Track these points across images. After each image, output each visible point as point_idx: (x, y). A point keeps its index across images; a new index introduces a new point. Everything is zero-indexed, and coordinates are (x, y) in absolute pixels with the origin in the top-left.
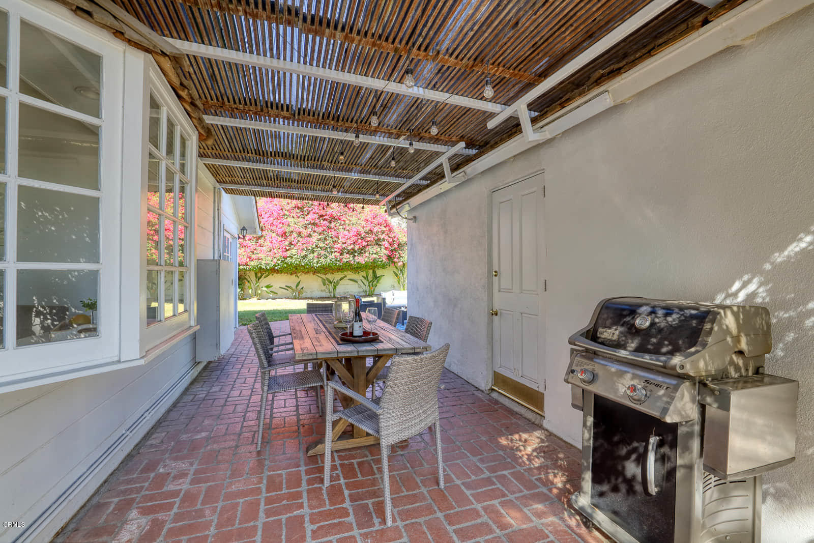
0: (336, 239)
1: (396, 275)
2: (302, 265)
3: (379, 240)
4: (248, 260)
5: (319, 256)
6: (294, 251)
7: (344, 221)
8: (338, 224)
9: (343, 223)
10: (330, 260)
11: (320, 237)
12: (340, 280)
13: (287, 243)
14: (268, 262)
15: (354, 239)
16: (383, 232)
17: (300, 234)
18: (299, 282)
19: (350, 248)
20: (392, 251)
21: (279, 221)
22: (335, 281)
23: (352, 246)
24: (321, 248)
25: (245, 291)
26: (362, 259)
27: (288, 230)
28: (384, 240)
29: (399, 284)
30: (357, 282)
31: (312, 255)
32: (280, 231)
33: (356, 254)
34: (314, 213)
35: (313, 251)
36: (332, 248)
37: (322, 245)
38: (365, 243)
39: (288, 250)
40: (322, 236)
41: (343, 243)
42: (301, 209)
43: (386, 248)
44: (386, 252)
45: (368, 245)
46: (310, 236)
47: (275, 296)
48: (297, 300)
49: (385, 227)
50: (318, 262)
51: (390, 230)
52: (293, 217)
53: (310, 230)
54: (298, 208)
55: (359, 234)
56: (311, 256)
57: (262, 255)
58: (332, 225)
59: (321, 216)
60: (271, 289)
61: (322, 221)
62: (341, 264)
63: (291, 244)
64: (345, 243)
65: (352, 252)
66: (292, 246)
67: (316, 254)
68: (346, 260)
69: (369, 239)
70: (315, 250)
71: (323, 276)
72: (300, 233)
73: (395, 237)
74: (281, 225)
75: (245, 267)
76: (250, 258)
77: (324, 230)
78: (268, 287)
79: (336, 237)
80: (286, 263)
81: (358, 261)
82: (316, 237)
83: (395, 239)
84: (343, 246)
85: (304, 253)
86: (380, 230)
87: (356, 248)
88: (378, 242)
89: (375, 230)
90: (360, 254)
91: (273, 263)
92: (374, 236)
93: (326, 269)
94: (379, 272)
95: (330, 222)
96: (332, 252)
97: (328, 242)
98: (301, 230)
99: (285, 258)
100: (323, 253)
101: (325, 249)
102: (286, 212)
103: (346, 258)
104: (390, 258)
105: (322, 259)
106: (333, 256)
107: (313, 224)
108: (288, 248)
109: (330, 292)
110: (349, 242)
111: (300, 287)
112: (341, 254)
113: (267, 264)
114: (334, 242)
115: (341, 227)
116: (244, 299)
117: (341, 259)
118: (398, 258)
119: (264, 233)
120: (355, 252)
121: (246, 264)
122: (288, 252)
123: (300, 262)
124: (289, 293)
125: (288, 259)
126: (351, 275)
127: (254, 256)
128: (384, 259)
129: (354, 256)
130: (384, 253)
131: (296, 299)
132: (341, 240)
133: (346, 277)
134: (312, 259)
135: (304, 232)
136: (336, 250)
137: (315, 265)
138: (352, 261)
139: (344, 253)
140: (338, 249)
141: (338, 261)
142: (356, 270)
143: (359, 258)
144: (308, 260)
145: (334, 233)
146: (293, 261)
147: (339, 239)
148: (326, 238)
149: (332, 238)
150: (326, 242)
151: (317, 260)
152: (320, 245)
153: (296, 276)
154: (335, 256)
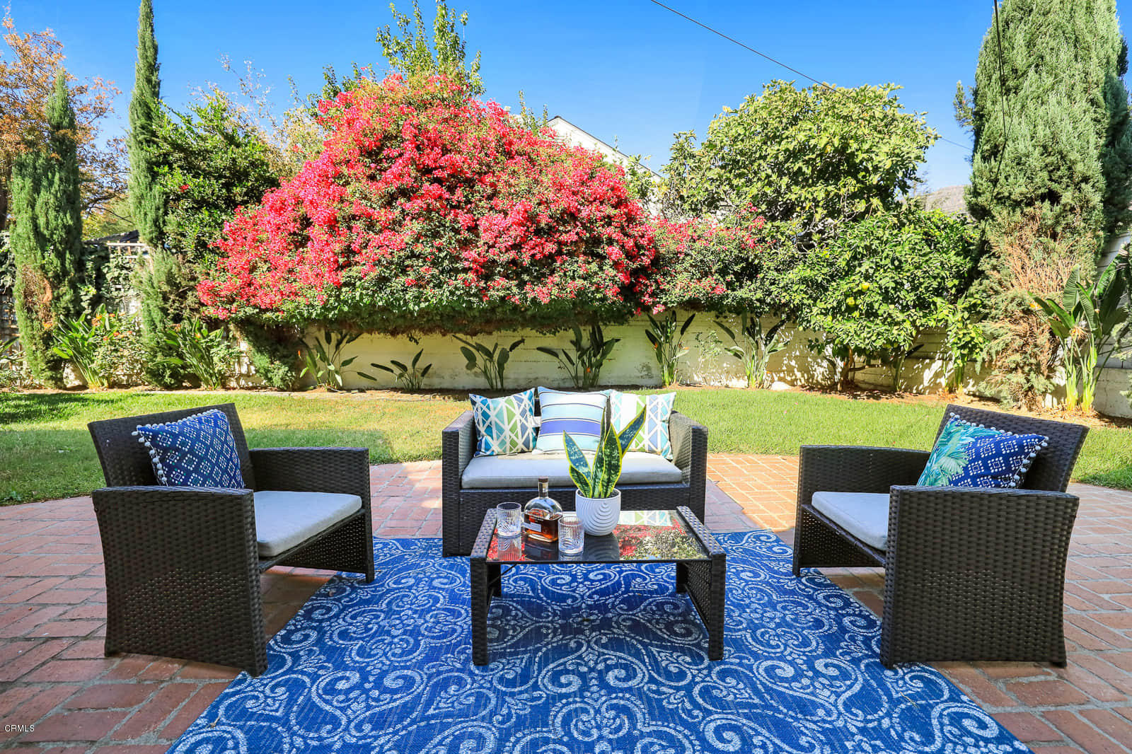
0: (467, 235)
1: (653, 339)
3: (597, 241)
5: (419, 283)
6: (355, 271)
7: (492, 185)
8: (477, 196)
9: (489, 191)
10: (452, 293)
12: (511, 349)
13: (337, 247)
15: (517, 233)
16: (608, 220)
17: (371, 223)
18: (420, 353)
19: (508, 258)
20: (635, 273)
22: (499, 350)
23: (512, 255)
24: (425, 259)
25: (301, 370)
26: (544, 293)
28: (610, 242)
29: (660, 361)
30: (556, 355)
31: (403, 279)
33: (526, 277)
35: (403, 269)
36: (457, 258)
37: (424, 248)
38: (551, 247)
39: (342, 268)
40: (426, 226)
41: (489, 246)
42: (375, 153)
43: (616, 265)
44: (620, 277)
45: (560, 253)
47: (366, 383)
49: (615, 206)
50: (417, 299)
51: (631, 219)
54: (368, 153)
55: (531, 218)
56: (398, 283)
58: (459, 194)
59: (426, 171)
60: (357, 368)
61: (427, 183)
62: (484, 305)
63: (349, 252)
64: (495, 245)
65: (515, 270)
67: (411, 276)
68: (497, 295)
69: (564, 237)
70: (408, 263)
71: (465, 338)
72: (372, 219)
73: (642, 236)
78: (344, 363)
79: (469, 229)
81: (532, 296)
83: (644, 242)
84: (490, 255)
85: (379, 272)
86: (599, 215)
87: (526, 258)
88: (592, 247)
89: (584, 213)
90: (539, 278)
92: (578, 230)
94: (609, 332)
95: (451, 190)
96: (455, 270)
97: (443, 241)
99: (339, 286)
101: (437, 263)
103: (500, 287)
104: (629, 291)
105: (428, 291)
106: (459, 281)
108: (341, 261)
110: (504, 241)
111: (421, 364)
112: (488, 277)
114: (465, 244)
115: (484, 203)
117: (482, 293)
118: (653, 295)
120: (526, 270)
122: (344, 273)
124: (393, 377)
125: (345, 289)
126: (535, 338)
128: (609, 294)
129: (521, 285)
130: (608, 279)
132: (485, 237)
133: (522, 341)
134: (403, 291)
135: (382, 215)
136: (466, 264)
137: (411, 306)
138: (517, 297)
139: (493, 274)
140: (475, 261)
141: (475, 295)
142: (543, 326)
143: (536, 288)
144: (392, 293)
145: (463, 219)
146: (358, 294)
147: (478, 236)
148: (438, 232)
149: (457, 232)
150: (438, 241)
151: (416, 294)
152: (418, 249)
153: (411, 339)
154: (464, 281)
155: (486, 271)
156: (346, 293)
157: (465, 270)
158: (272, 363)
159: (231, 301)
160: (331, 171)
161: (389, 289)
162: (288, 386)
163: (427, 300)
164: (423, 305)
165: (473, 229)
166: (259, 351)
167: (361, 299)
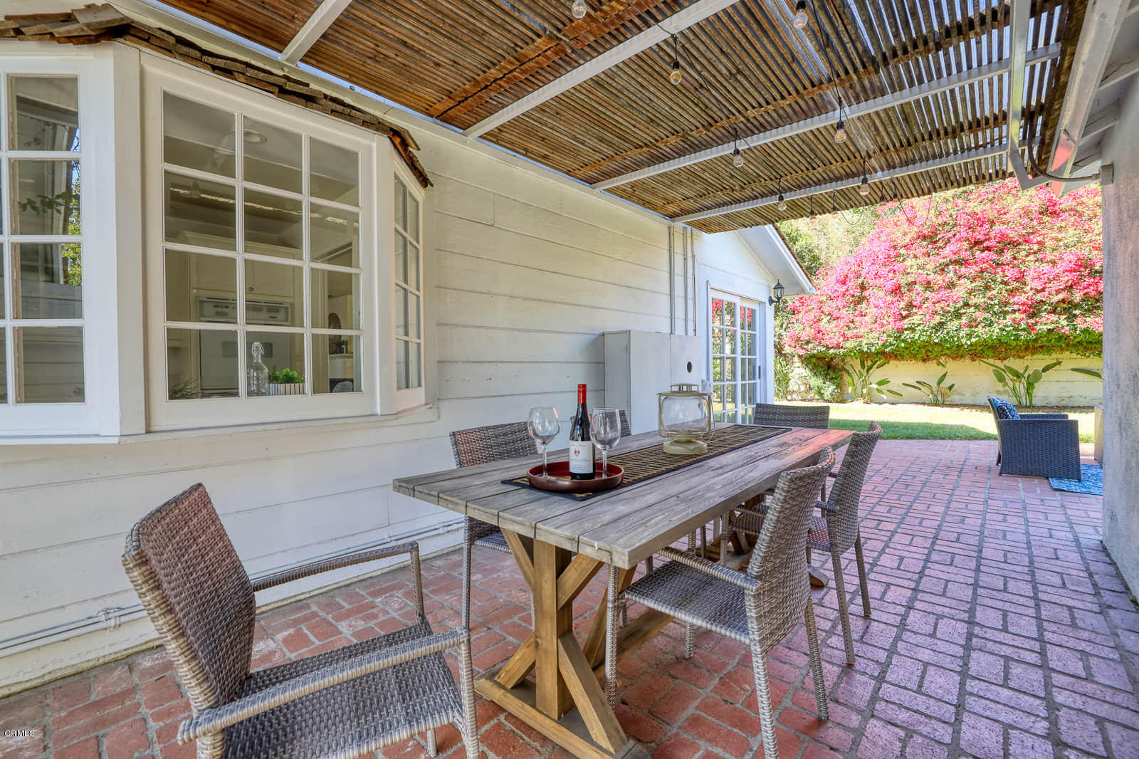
0: (1015, 284)
2: (936, 344)
4: (842, 339)
5: (972, 324)
6: (916, 319)
7: (1038, 243)
8: (1024, 253)
9: (1036, 247)
10: (1002, 330)
11: (974, 285)
12: (1044, 370)
13: (902, 304)
14: (872, 341)
15: (1067, 278)
17: (928, 285)
18: (945, 375)
19: (1055, 299)
21: (888, 268)
22: (1030, 372)
23: (1063, 295)
24: (977, 306)
25: (844, 388)
27: (904, 281)
30: (1099, 376)
31: (956, 323)
32: (889, 286)
34: (960, 240)
35: (958, 315)
36: (1006, 304)
37: (978, 300)
39: (904, 318)
40: (978, 283)
41: (1038, 291)
42: (931, 237)
46: (951, 285)
47: (896, 398)
48: (938, 408)
50: (969, 336)
52: (915, 257)
53: (951, 274)
54: (925, 238)
56: (953, 325)
57: (862, 331)
58: (1008, 255)
59: (977, 243)
60: (889, 386)
61: (978, 252)
62: (1035, 336)
63: (910, 305)
64: (1043, 290)
65: (1067, 308)
66: (915, 310)
67: (964, 320)
68: (1045, 328)
70: (962, 311)
71: (998, 363)
72: (929, 283)
74: (891, 275)
75: (837, 351)
76: (844, 335)
77: (982, 271)
78: (880, 383)
79: (1017, 280)
80: (904, 341)
81: (1084, 326)
82: (964, 286)
84: (1038, 297)
85: (937, 319)
87: (1077, 296)
91: (880, 343)
93: (996, 349)
95: (1001, 252)
96: (1006, 313)
97: (994, 292)
98: (932, 276)
99: (901, 331)
100: (980, 315)
101: (987, 308)
102: (903, 251)
103: (1046, 322)
105: (980, 330)
106: (1008, 320)
107: (956, 262)
108: (904, 313)
109: (1016, 396)
110: (1053, 286)
111: (945, 384)
113: (872, 344)
114: (1012, 292)
115: (1032, 258)
116: (843, 401)
117: (1031, 328)
119: (866, 293)
120: (1076, 306)
121: (838, 346)
122: (906, 320)
123: (930, 336)
124: (924, 393)
125: (906, 332)
126: (1073, 359)
127: (849, 334)
129: (1072, 317)
131: (936, 405)
132: (1032, 284)
133: (1059, 363)
134: (956, 330)
135: (939, 279)
136: (1016, 307)
137: (964, 341)
138: (1067, 328)
139: (1039, 311)
140: (1024, 304)
141: (1024, 330)
142: (1086, 349)
143: (1088, 319)
144: (948, 333)
145: (1011, 273)
146: (917, 335)
147: (1025, 284)
148: (990, 286)
149: (1006, 283)
150: (989, 294)
151: (968, 332)
152: (973, 301)
153: (939, 363)
154: (1014, 320)
155: (1033, 311)
156: (907, 335)
157: (1014, 311)
158: (824, 383)
159: (808, 342)
160: (892, 253)
161: (945, 331)
162: (834, 399)
163: (977, 336)
164: (973, 340)
165: (1020, 278)
166: (815, 375)
167: (919, 338)
